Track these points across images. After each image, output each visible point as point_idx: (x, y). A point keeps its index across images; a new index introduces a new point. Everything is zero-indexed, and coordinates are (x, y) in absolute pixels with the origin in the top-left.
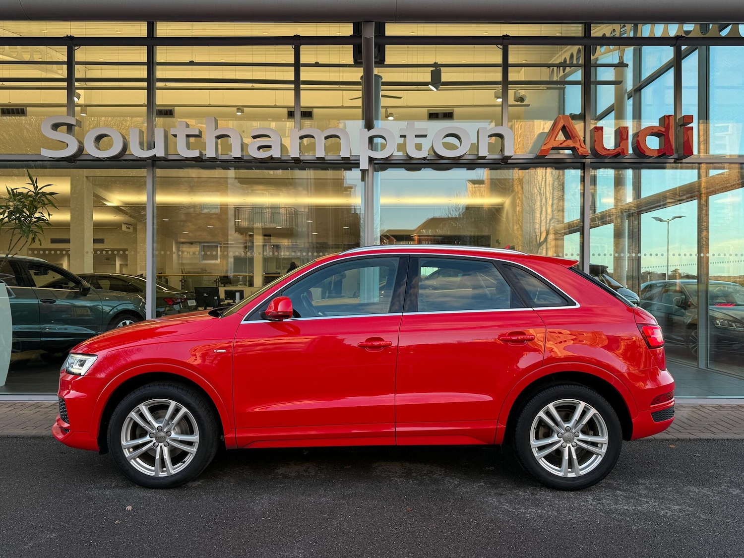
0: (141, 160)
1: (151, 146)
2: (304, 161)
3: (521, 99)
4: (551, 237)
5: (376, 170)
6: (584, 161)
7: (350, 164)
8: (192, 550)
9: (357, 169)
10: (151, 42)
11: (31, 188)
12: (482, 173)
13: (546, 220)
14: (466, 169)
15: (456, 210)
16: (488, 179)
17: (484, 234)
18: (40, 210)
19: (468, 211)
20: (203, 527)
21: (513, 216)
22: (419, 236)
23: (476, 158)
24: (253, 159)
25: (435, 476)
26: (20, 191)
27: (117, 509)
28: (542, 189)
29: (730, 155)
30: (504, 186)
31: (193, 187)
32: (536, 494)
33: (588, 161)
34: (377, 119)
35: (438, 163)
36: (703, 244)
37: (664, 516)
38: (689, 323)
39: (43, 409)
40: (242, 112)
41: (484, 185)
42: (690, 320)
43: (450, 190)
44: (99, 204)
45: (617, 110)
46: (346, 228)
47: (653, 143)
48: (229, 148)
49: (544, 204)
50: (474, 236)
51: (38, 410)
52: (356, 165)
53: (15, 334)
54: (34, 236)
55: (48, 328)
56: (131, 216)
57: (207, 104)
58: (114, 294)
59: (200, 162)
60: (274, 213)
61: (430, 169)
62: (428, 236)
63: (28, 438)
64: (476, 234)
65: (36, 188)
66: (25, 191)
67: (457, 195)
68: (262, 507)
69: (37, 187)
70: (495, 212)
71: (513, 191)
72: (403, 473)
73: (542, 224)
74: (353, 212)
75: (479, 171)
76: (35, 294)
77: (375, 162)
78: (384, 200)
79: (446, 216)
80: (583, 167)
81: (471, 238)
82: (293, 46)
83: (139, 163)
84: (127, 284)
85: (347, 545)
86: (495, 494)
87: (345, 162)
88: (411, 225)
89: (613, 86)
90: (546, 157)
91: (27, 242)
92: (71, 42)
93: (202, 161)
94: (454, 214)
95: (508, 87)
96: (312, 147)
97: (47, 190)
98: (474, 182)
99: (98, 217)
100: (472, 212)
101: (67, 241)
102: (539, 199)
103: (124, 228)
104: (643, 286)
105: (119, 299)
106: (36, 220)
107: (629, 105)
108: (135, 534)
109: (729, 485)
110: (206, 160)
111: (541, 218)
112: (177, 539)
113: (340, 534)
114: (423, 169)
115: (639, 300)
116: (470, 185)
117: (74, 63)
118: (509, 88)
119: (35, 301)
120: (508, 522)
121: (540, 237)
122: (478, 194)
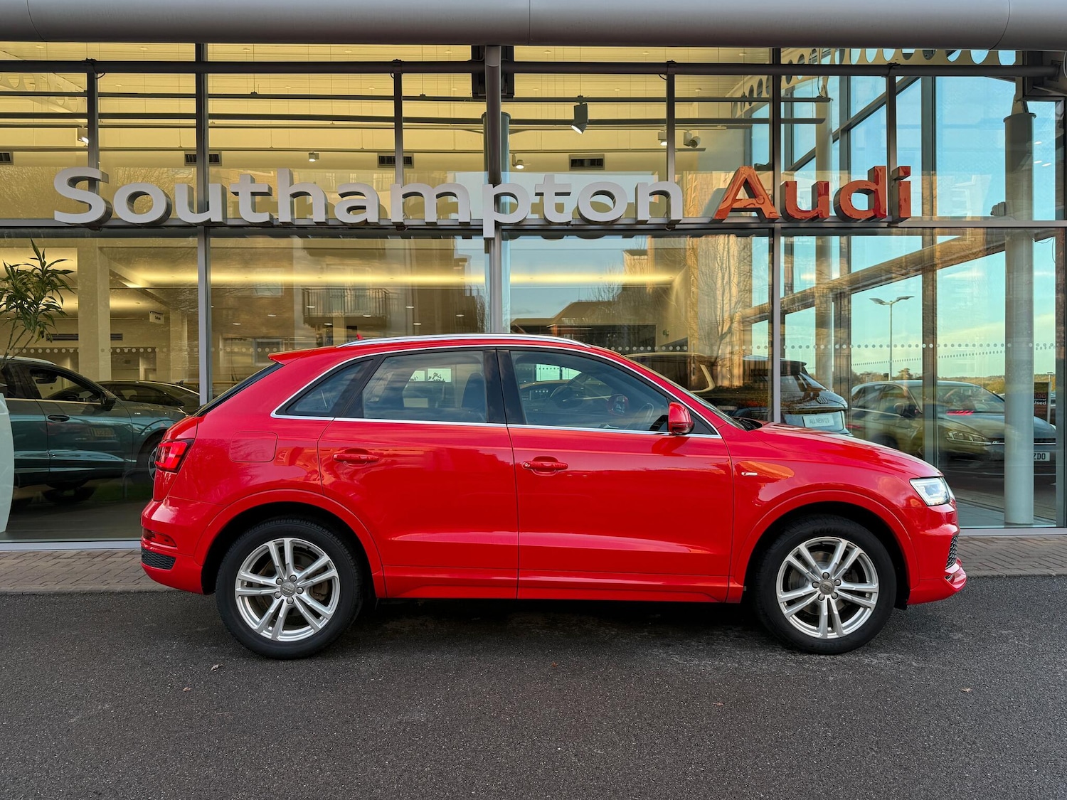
0: (190, 226)
1: (205, 207)
2: (409, 227)
3: (693, 143)
4: (735, 325)
5: (505, 239)
6: (772, 225)
7: (469, 230)
8: (286, 718)
9: (480, 237)
10: (201, 67)
11: (37, 264)
12: (644, 242)
13: (730, 304)
14: (621, 236)
15: (609, 291)
16: (651, 249)
17: (646, 323)
18: (49, 294)
19: (625, 292)
20: (297, 692)
21: (686, 299)
22: (559, 327)
23: (634, 223)
24: (340, 224)
25: (587, 626)
26: (22, 268)
27: (184, 675)
28: (725, 261)
29: (972, 217)
30: (673, 259)
31: (249, 260)
32: (713, 644)
33: (778, 226)
34: (505, 170)
35: (585, 229)
36: (929, 332)
37: (868, 665)
38: (914, 438)
39: (64, 560)
40: (317, 157)
41: (646, 257)
42: (915, 433)
43: (602, 264)
44: (118, 285)
45: (819, 156)
46: (460, 316)
47: (860, 202)
48: (309, 209)
49: (727, 283)
50: (634, 326)
51: (58, 560)
52: (479, 232)
53: (18, 463)
54: (42, 329)
55: (55, 454)
56: (161, 302)
57: (268, 146)
58: (147, 408)
59: (271, 229)
60: (359, 296)
61: (575, 237)
62: (571, 327)
63: (50, 595)
64: (637, 323)
65: (43, 264)
66: (30, 268)
67: (610, 271)
68: (370, 666)
69: (45, 262)
70: (662, 292)
71: (685, 265)
72: (546, 624)
73: (725, 309)
74: (468, 294)
75: (640, 239)
76: (40, 409)
77: (503, 227)
78: (515, 278)
79: (594, 300)
80: (772, 234)
81: (629, 330)
82: (393, 75)
83: (187, 230)
84: (162, 395)
85: (480, 706)
86: (661, 645)
87: (463, 227)
88: (548, 311)
89: (814, 126)
90: (724, 222)
91: (32, 337)
92: (92, 68)
93: (273, 226)
94: (606, 297)
95: (674, 126)
96: (420, 208)
97: (59, 266)
98: (633, 252)
99: (117, 303)
100: (630, 293)
101: (75, 337)
102: (720, 275)
103: (152, 318)
104: (855, 390)
105: (152, 414)
106: (45, 307)
107: (835, 150)
108: (212, 701)
109: (950, 629)
110: (278, 226)
111: (723, 300)
112: (265, 706)
113: (471, 694)
114: (565, 237)
115: (846, 406)
116: (627, 257)
117: (96, 95)
118: (676, 128)
119: (41, 418)
120: (677, 676)
121: (723, 327)
122: (638, 269)
